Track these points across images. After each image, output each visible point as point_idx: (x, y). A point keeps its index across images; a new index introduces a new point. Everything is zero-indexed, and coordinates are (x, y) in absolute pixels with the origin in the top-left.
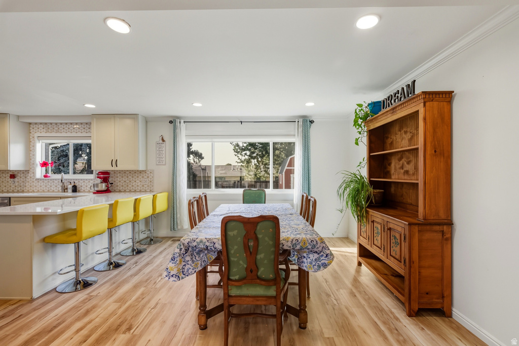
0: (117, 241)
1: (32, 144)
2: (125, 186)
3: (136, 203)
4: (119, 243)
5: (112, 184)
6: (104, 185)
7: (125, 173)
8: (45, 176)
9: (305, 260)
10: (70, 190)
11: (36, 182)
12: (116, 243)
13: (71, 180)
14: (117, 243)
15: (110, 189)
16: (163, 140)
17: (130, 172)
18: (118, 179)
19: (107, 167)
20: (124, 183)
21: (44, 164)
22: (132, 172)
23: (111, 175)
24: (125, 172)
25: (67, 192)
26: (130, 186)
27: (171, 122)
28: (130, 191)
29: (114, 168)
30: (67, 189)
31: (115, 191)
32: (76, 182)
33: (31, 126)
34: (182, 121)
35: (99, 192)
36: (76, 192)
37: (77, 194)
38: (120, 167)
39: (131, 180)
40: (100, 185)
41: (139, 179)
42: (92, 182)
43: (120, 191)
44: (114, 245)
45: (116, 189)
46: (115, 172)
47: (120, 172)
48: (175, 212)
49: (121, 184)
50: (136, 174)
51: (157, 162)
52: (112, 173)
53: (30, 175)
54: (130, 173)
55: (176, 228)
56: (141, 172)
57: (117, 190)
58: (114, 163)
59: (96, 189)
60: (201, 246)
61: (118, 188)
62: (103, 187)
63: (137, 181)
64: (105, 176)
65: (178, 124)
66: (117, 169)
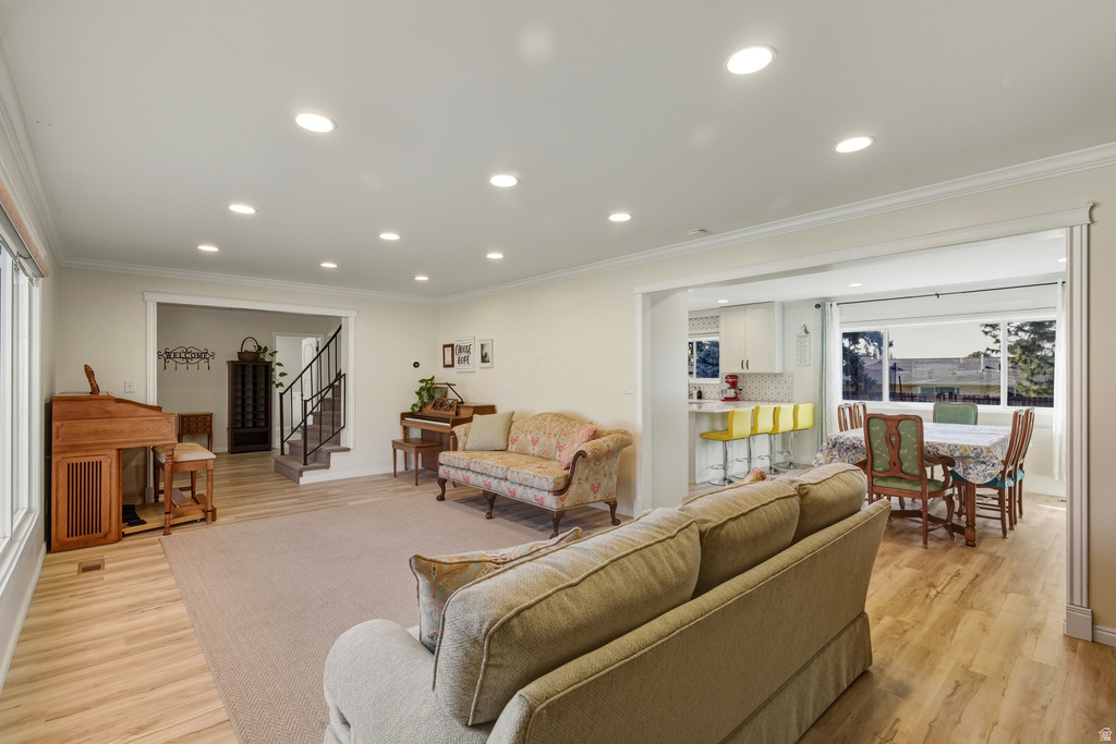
2: (757, 393)
3: (776, 412)
5: (741, 390)
6: (733, 391)
9: (971, 471)
10: (695, 396)
13: (698, 384)
15: (739, 396)
16: (807, 332)
17: (762, 375)
18: (748, 384)
19: (737, 370)
20: (755, 390)
22: (766, 376)
23: (740, 379)
24: (756, 375)
26: (763, 393)
27: (818, 306)
29: (745, 371)
31: (744, 400)
32: (701, 386)
34: (834, 304)
35: (727, 399)
36: (701, 398)
37: (702, 401)
38: (752, 370)
39: (764, 385)
40: (728, 391)
41: (774, 385)
42: (718, 387)
43: (750, 400)
45: (745, 396)
46: (743, 375)
47: (750, 375)
49: (751, 391)
50: (770, 379)
51: (799, 362)
52: (740, 376)
56: (776, 375)
57: (746, 399)
58: (745, 364)
59: (724, 396)
60: (848, 442)
61: (748, 396)
62: (731, 393)
63: (772, 388)
64: (733, 381)
65: (828, 308)
66: (747, 371)
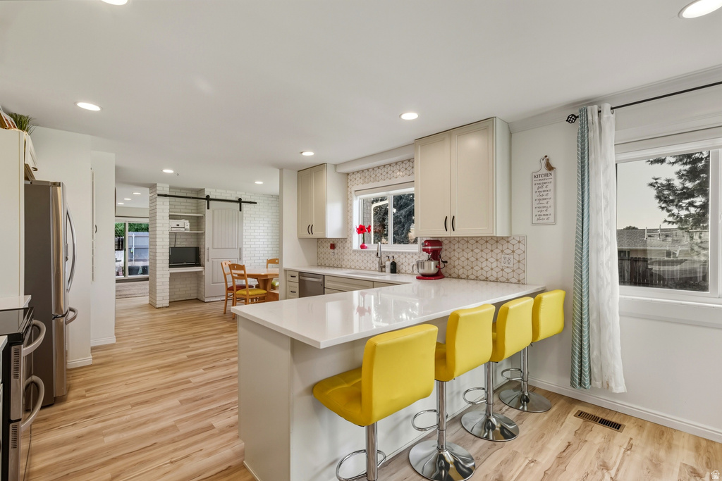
0: (455, 389)
1: (349, 201)
2: (469, 268)
4: (458, 393)
5: (446, 262)
6: (433, 264)
7: (468, 242)
8: (362, 247)
10: (388, 269)
11: (353, 254)
12: (452, 393)
13: (390, 252)
14: (455, 393)
15: (443, 271)
16: (550, 168)
17: (477, 240)
18: (456, 254)
19: (438, 232)
20: (466, 262)
21: (361, 230)
22: (482, 242)
23: (444, 247)
24: (467, 240)
25: (385, 272)
26: (476, 268)
27: (572, 119)
28: (477, 279)
29: (450, 233)
30: (384, 267)
31: (450, 276)
32: (396, 256)
33: (349, 177)
34: (606, 107)
35: (424, 277)
36: (395, 272)
37: (397, 276)
38: (462, 230)
39: (479, 256)
40: (426, 264)
41: (494, 255)
42: (416, 257)
43: (459, 277)
44: (448, 397)
45: (452, 272)
46: (449, 240)
47: (459, 240)
48: (585, 343)
49: (461, 263)
50: (489, 246)
51: (535, 219)
52: (446, 242)
53: (348, 245)
54: (477, 242)
55: (587, 382)
56: (498, 240)
57: (454, 275)
58: (449, 222)
59: (421, 271)
61: (456, 271)
62: (431, 267)
63: (491, 260)
64: (435, 248)
65: (593, 117)
66: (453, 234)
